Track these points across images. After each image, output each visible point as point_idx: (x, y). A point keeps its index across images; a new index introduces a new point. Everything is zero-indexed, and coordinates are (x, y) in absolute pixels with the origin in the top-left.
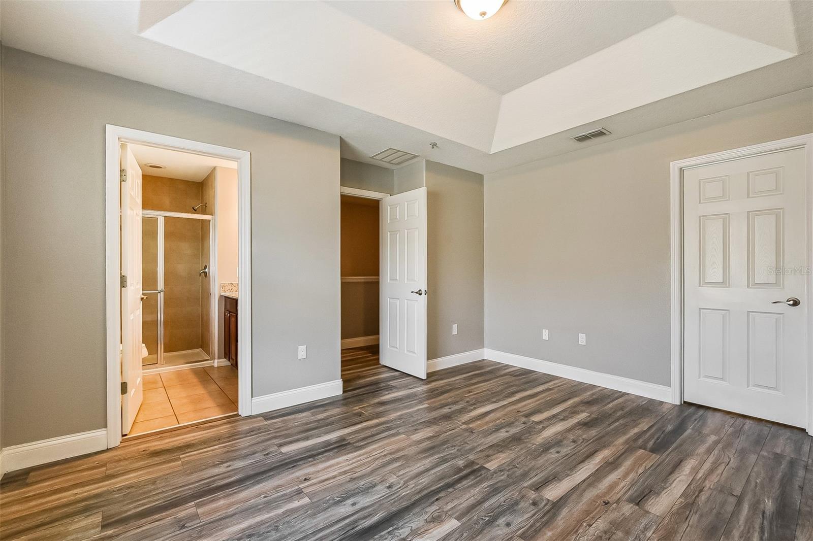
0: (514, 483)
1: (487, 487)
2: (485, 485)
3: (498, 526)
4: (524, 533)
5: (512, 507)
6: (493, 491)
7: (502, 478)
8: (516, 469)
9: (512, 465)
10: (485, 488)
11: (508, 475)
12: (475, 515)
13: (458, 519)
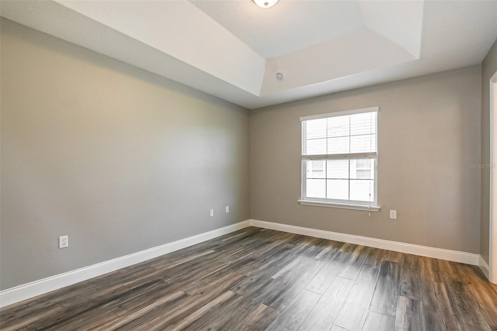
0: (248, 297)
1: (263, 293)
2: (264, 294)
3: (256, 279)
4: (246, 277)
5: (250, 286)
6: (259, 291)
7: (255, 299)
8: (246, 307)
9: (248, 310)
10: (264, 292)
11: (252, 301)
12: (266, 281)
13: (273, 279)
